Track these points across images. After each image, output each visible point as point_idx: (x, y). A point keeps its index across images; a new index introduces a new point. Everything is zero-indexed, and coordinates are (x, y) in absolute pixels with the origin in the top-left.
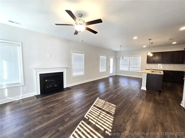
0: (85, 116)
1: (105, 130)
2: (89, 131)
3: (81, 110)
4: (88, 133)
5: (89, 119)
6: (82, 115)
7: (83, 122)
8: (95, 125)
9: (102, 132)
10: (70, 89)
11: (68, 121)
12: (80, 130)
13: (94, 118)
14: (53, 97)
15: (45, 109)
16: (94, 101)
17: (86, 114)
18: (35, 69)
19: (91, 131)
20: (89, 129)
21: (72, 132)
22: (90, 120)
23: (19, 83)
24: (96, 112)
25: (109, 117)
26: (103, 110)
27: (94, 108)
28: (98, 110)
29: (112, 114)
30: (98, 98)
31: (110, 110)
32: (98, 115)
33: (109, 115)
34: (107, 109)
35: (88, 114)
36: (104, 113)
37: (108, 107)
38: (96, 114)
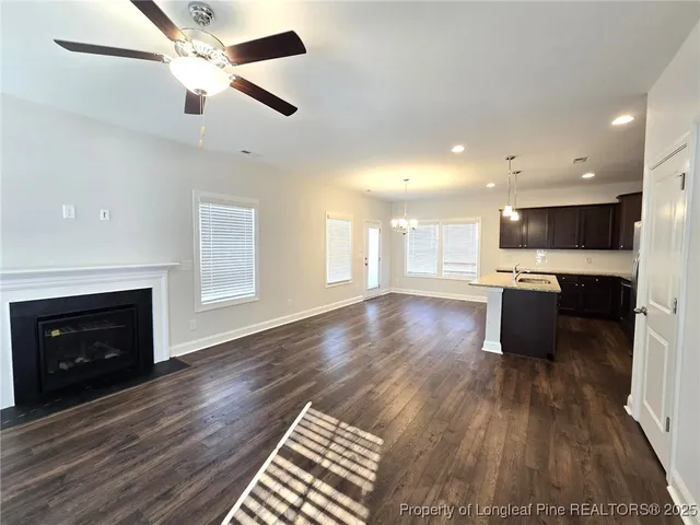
10: (187, 366)
24: (286, 485)
25: (347, 509)
26: (323, 474)
27: (280, 467)
28: (295, 477)
29: (364, 493)
30: (309, 404)
31: (354, 467)
32: (292, 507)
33: (345, 500)
34: (338, 464)
35: (243, 507)
36: (327, 489)
37: (347, 449)
38: (283, 500)
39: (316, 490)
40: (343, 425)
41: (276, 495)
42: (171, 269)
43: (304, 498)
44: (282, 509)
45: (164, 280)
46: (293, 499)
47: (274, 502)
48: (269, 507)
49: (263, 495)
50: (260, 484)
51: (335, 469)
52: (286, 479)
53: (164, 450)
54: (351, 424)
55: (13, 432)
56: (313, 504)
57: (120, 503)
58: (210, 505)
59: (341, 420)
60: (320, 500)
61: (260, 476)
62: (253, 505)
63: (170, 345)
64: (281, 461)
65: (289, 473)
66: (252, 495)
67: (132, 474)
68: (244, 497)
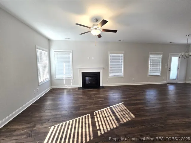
0: (95, 112)
1: (100, 130)
2: (87, 123)
3: (96, 107)
4: (85, 124)
5: (95, 115)
6: (93, 111)
7: (90, 115)
8: (95, 122)
9: (96, 129)
10: (104, 88)
11: (81, 110)
12: (82, 119)
13: (100, 117)
14: (86, 91)
15: (77, 97)
16: (115, 104)
17: (97, 112)
18: (79, 68)
19: (89, 124)
20: (89, 122)
21: (77, 117)
22: (95, 117)
23: (70, 77)
24: (107, 113)
25: (115, 123)
26: (115, 116)
27: (108, 110)
28: (109, 113)
29: (120, 123)
30: (123, 103)
31: (123, 118)
32: (105, 116)
33: (116, 122)
34: (120, 116)
35: (98, 112)
36: (114, 118)
37: (124, 114)
38: (105, 115)
39: (112, 117)
40: (127, 110)
41: (104, 113)
42: (103, 68)
43: (108, 116)
44: (104, 116)
45: (102, 71)
46: (107, 115)
47: (103, 114)
48: (102, 114)
49: (102, 112)
50: (103, 110)
51: (118, 116)
52: (108, 112)
53: (93, 99)
54: (130, 111)
55: (81, 90)
56: (109, 118)
57: (85, 103)
58: (94, 109)
59: (128, 109)
60: (111, 118)
61: (104, 109)
62: (100, 113)
63: (103, 83)
64: (109, 109)
65: (109, 112)
66: (101, 111)
67: (88, 100)
68: (99, 111)
